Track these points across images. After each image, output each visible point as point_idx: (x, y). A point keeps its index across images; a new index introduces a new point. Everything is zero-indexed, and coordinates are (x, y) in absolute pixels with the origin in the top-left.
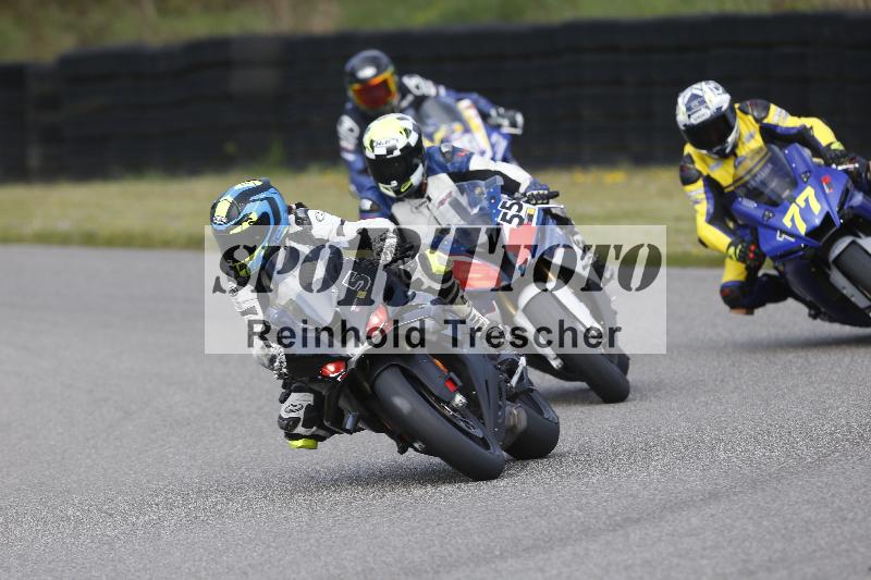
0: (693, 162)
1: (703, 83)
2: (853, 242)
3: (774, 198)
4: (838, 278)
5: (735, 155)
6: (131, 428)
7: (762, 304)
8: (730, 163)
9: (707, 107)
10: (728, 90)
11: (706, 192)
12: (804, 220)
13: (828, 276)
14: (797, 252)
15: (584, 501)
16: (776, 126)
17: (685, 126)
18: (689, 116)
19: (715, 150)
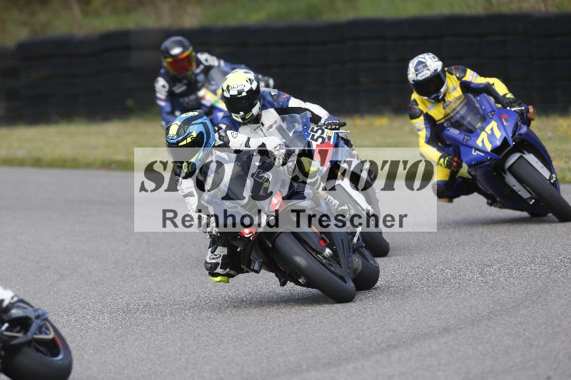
0: (417, 104)
1: (425, 54)
2: (521, 157)
3: (470, 127)
4: (510, 180)
5: (444, 100)
6: (64, 286)
7: (458, 196)
8: (441, 105)
9: (429, 70)
10: (441, 59)
11: (425, 124)
12: (490, 142)
13: (504, 178)
14: (485, 162)
15: (361, 333)
16: (470, 83)
17: (414, 81)
18: (417, 75)
19: (433, 96)
